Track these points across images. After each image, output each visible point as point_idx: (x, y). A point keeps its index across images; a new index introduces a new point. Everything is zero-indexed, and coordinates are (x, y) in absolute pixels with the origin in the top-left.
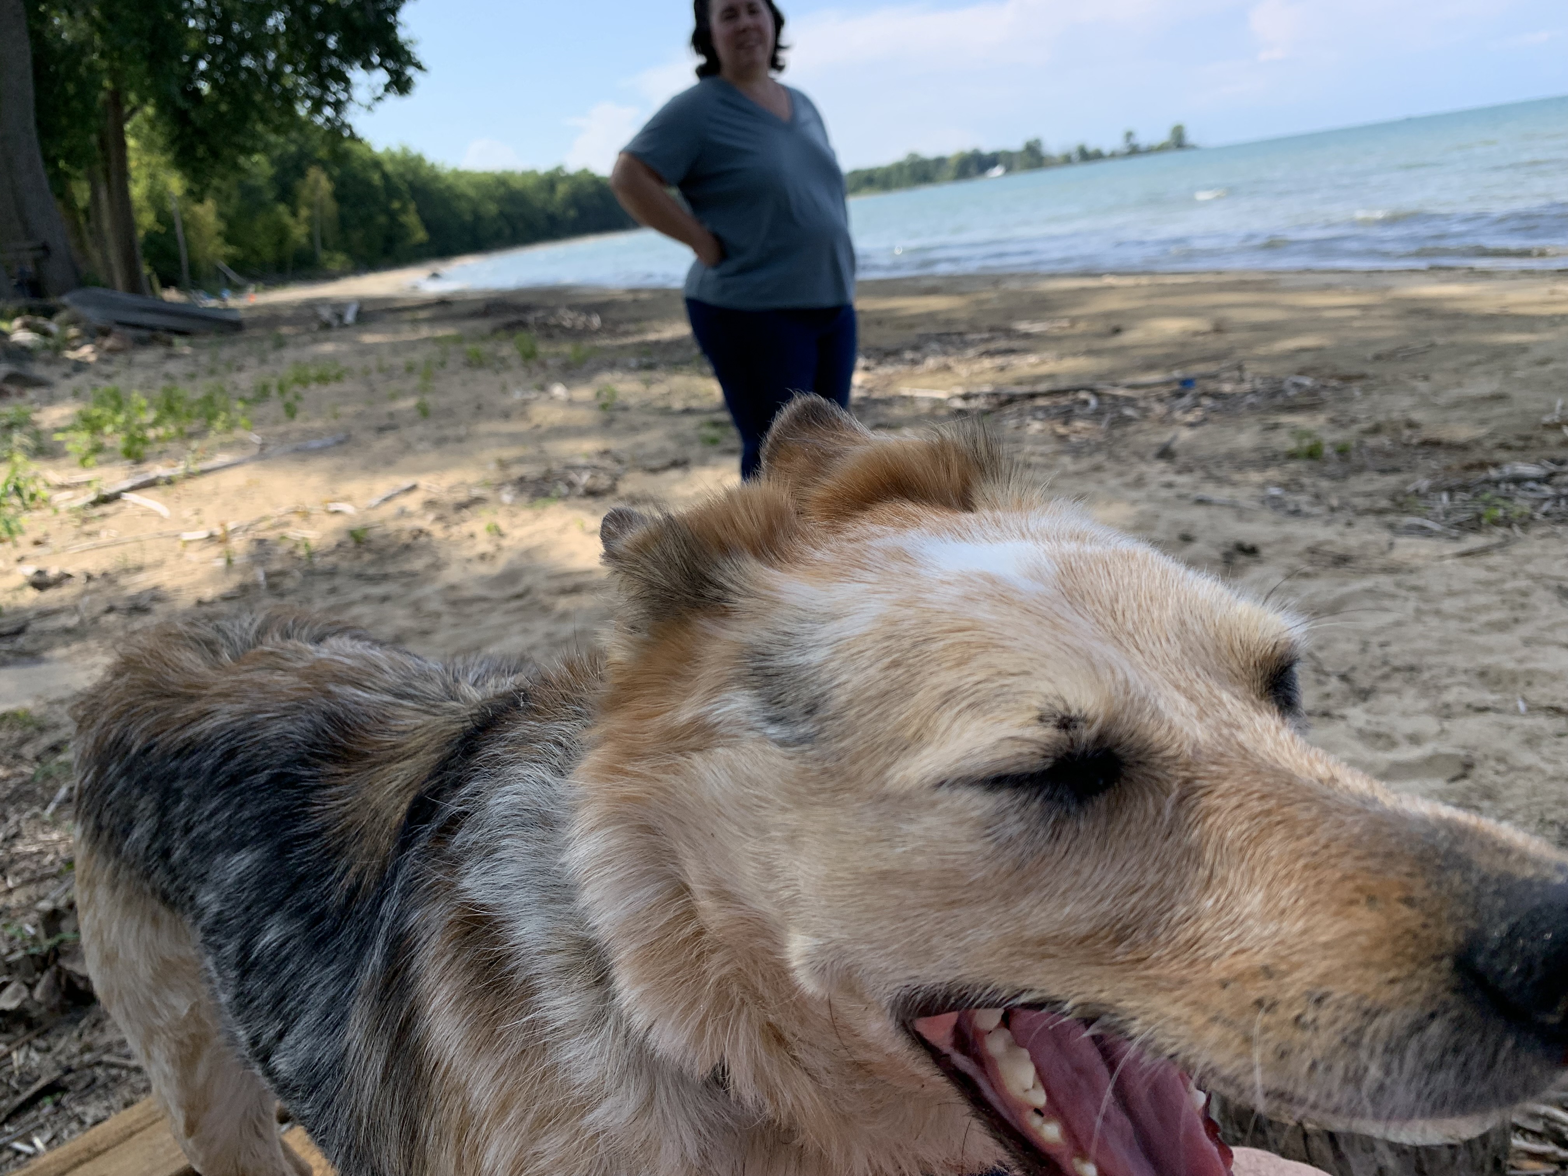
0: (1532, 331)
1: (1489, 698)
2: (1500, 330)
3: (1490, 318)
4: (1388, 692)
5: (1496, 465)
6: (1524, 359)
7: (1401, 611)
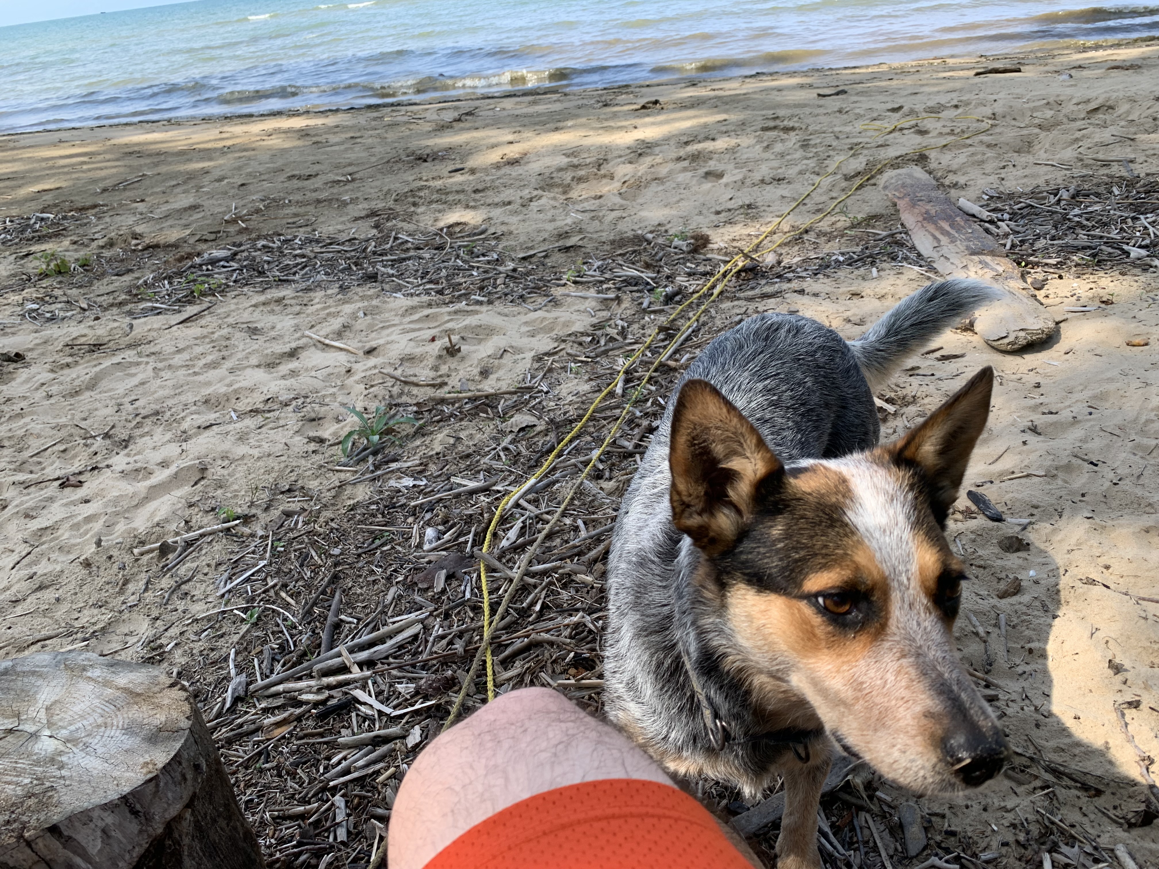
0: (211, 159)
1: (212, 417)
2: (190, 160)
3: (181, 153)
4: (142, 436)
5: (199, 255)
6: (207, 179)
7: (144, 373)
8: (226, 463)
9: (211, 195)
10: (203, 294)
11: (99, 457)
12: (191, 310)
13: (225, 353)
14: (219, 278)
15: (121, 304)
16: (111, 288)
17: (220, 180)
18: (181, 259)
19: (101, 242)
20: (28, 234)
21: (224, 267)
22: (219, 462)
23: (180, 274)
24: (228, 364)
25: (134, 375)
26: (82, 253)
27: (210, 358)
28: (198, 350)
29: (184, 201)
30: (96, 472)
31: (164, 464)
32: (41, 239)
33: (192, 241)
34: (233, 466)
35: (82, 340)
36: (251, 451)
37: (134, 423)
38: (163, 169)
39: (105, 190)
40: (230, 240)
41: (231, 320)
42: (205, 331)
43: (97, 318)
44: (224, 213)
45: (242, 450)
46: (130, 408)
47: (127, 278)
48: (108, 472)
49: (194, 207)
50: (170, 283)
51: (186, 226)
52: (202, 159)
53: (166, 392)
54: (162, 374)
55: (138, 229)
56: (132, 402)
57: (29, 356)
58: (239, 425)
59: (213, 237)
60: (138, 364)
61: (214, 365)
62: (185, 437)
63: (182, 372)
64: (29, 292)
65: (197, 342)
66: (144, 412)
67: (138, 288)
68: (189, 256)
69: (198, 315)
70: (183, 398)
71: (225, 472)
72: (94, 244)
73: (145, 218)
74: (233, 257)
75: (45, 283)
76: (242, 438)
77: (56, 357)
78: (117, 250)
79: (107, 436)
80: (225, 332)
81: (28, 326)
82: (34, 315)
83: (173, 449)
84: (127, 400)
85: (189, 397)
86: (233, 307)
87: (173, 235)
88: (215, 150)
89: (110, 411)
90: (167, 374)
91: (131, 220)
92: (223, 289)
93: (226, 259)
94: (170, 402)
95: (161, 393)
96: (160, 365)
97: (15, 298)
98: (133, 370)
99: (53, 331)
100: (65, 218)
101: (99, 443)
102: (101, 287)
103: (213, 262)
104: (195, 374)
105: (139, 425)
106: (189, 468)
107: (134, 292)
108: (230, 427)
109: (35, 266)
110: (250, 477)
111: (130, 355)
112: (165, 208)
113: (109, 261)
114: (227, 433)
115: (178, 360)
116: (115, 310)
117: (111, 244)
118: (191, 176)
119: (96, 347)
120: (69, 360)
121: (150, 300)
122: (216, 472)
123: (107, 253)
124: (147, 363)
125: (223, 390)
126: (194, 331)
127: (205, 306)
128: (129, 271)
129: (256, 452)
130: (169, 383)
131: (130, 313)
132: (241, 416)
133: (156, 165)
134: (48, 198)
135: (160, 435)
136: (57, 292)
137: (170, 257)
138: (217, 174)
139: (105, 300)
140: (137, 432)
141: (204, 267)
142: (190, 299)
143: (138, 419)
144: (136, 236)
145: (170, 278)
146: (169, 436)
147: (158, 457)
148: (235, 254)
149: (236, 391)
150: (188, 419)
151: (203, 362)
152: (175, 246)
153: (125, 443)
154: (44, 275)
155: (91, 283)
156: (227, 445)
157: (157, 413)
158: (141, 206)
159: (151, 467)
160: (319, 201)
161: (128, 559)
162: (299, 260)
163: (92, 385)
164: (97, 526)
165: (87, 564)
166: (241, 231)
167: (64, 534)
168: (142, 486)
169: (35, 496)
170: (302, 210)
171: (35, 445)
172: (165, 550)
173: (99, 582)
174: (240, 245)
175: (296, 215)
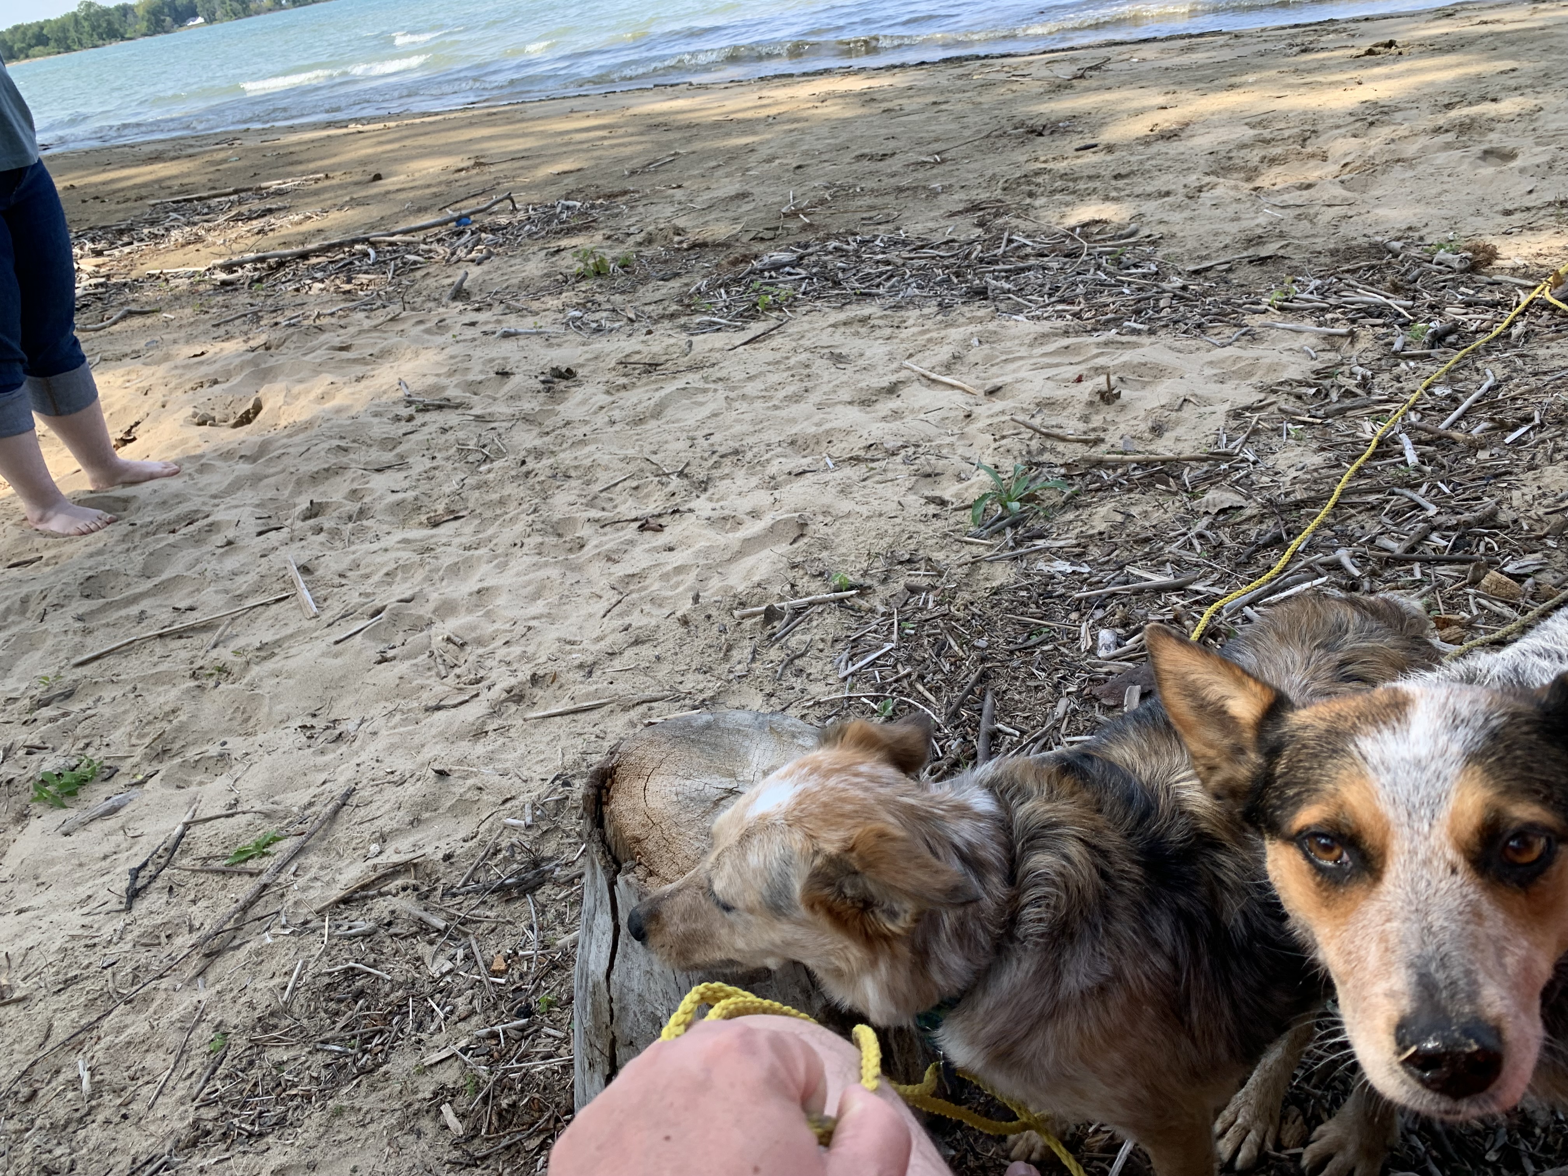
0: (755, 133)
1: (804, 463)
2: (728, 135)
3: (717, 125)
4: (722, 478)
5: (756, 257)
6: (753, 159)
7: (715, 401)
8: (828, 519)
9: (761, 180)
10: (769, 308)
11: (678, 499)
12: (756, 328)
13: (809, 384)
14: (785, 288)
15: (672, 316)
16: (658, 296)
17: (770, 160)
18: (735, 263)
19: (639, 238)
20: (554, 225)
21: (790, 274)
22: (820, 518)
23: (737, 281)
24: (814, 398)
25: (702, 404)
26: (618, 251)
27: (790, 389)
28: (774, 378)
29: (728, 187)
30: (677, 515)
31: (755, 514)
32: (570, 232)
33: (745, 239)
34: (837, 524)
35: (636, 358)
36: (858, 508)
37: (711, 462)
38: (697, 146)
39: (633, 173)
40: (791, 240)
41: (805, 342)
42: (778, 356)
43: (649, 332)
44: (781, 204)
45: (845, 505)
46: (705, 444)
47: (675, 284)
48: (692, 517)
49: (743, 196)
50: (727, 292)
51: (736, 220)
52: (744, 133)
53: (746, 428)
54: (736, 405)
55: (681, 222)
56: (707, 437)
57: (580, 372)
58: (838, 475)
59: (770, 234)
60: (705, 391)
61: (795, 398)
62: (773, 484)
63: (759, 404)
64: (567, 296)
65: (771, 368)
66: (722, 450)
67: (691, 296)
68: (745, 259)
69: (766, 335)
70: (765, 437)
71: (829, 530)
72: (631, 241)
73: (684, 209)
74: (798, 262)
75: (584, 286)
76: (844, 491)
77: (609, 376)
78: (657, 249)
79: (681, 474)
80: (803, 357)
81: (573, 336)
82: (577, 324)
83: (763, 498)
84: (700, 434)
85: (772, 436)
86: (806, 326)
87: (720, 231)
88: (758, 121)
89: (683, 445)
90: (743, 406)
91: (669, 211)
92: (792, 303)
93: (791, 264)
94: (750, 440)
95: (738, 429)
96: (732, 395)
97: (553, 302)
98: (700, 398)
99: (601, 344)
100: (593, 207)
101: (675, 482)
102: (647, 293)
103: (777, 267)
104: (776, 408)
105: (716, 465)
106: (786, 522)
107: (686, 301)
108: (828, 476)
109: (569, 263)
110: (860, 540)
111: (694, 379)
112: (706, 196)
113: (651, 261)
114: (826, 483)
115: (751, 389)
116: (666, 324)
117: (649, 241)
118: (732, 155)
119: (652, 367)
120: (623, 381)
121: (705, 313)
122: (817, 528)
123: (647, 252)
124: (715, 390)
125: (813, 430)
126: (763, 353)
127: (772, 323)
128: (677, 275)
129: (864, 510)
130: (748, 417)
131: (685, 327)
132: (839, 463)
133: (689, 140)
134: (570, 183)
135: (742, 479)
136: (599, 298)
137: (722, 258)
138: (764, 152)
139: (654, 310)
140: (716, 473)
141: (766, 274)
142: (752, 313)
143: (715, 458)
144: (678, 232)
145: (726, 285)
146: (754, 481)
147: (745, 505)
148: (801, 258)
149: (827, 432)
150: (775, 462)
151: (781, 394)
152: (726, 245)
153: (703, 485)
154: (582, 277)
155: (634, 289)
156: (829, 497)
157: (736, 452)
158: (679, 194)
159: (741, 516)
160: (900, 190)
161: (728, 621)
162: (883, 268)
163: (657, 412)
164: (690, 579)
165: (685, 622)
166: (805, 228)
167: (654, 585)
168: (736, 537)
169: (611, 539)
170: (879, 201)
171: (604, 479)
172: (771, 615)
173: (700, 643)
174: (806, 246)
175: (872, 208)
